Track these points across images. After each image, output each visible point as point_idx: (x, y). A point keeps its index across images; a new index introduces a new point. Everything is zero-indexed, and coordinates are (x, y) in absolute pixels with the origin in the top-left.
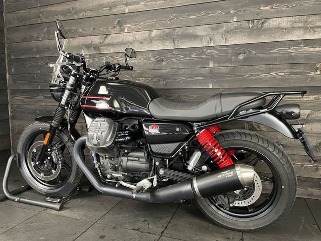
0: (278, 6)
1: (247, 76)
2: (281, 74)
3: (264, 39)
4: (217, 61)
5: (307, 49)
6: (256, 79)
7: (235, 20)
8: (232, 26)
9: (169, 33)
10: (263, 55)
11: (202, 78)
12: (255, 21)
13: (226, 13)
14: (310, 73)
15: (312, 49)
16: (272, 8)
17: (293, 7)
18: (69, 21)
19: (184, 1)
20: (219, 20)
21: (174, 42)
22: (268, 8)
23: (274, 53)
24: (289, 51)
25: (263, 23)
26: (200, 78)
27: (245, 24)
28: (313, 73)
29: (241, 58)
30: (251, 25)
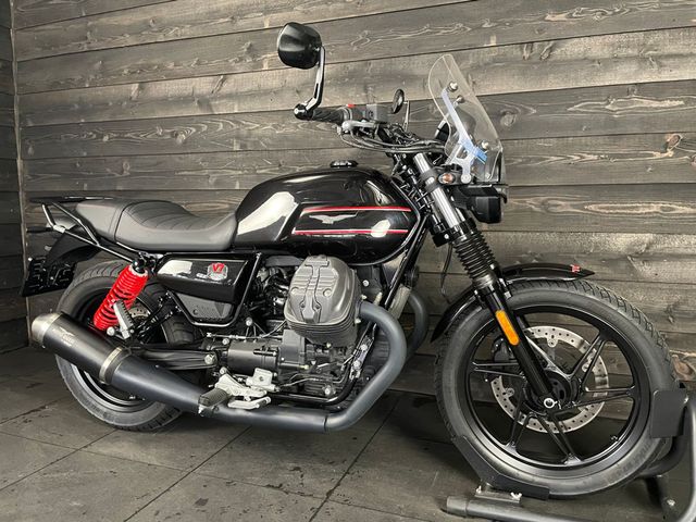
0: (583, 13)
1: (520, 160)
2: (591, 157)
3: (553, 83)
5: (646, 103)
7: (493, 43)
8: (486, 56)
9: (355, 71)
10: (552, 117)
12: (536, 45)
14: (651, 155)
16: (570, 16)
17: (615, 13)
18: (147, 47)
19: (386, 4)
21: (366, 90)
22: (562, 17)
23: (575, 112)
24: (607, 107)
25: (551, 49)
27: (516, 52)
28: (658, 155)
30: (526, 54)
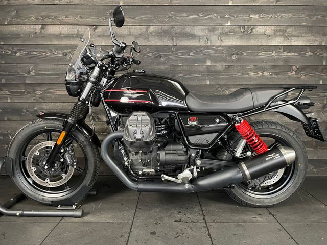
0: (264, 16)
1: (240, 74)
2: (267, 73)
3: (253, 43)
4: (214, 60)
5: (286, 53)
6: (246, 77)
7: (229, 24)
8: (226, 29)
9: (167, 30)
10: (253, 57)
11: (200, 75)
12: (246, 26)
13: (221, 17)
14: (288, 74)
15: (289, 54)
16: (259, 17)
17: (276, 17)
19: (182, 1)
20: (215, 23)
21: (173, 39)
22: (256, 16)
23: (261, 55)
24: (273, 54)
25: (252, 29)
26: (198, 75)
27: (237, 29)
28: (290, 74)
29: (234, 58)
30: (242, 30)
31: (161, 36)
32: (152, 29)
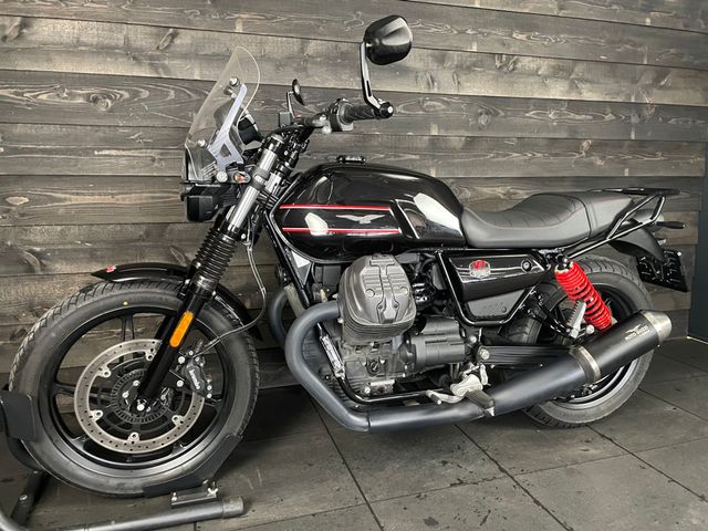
4: (443, 125)
11: (417, 157)
13: (460, 32)
15: (578, 117)
20: (447, 43)
26: (414, 157)
29: (482, 123)
31: (336, 65)
32: (313, 47)
